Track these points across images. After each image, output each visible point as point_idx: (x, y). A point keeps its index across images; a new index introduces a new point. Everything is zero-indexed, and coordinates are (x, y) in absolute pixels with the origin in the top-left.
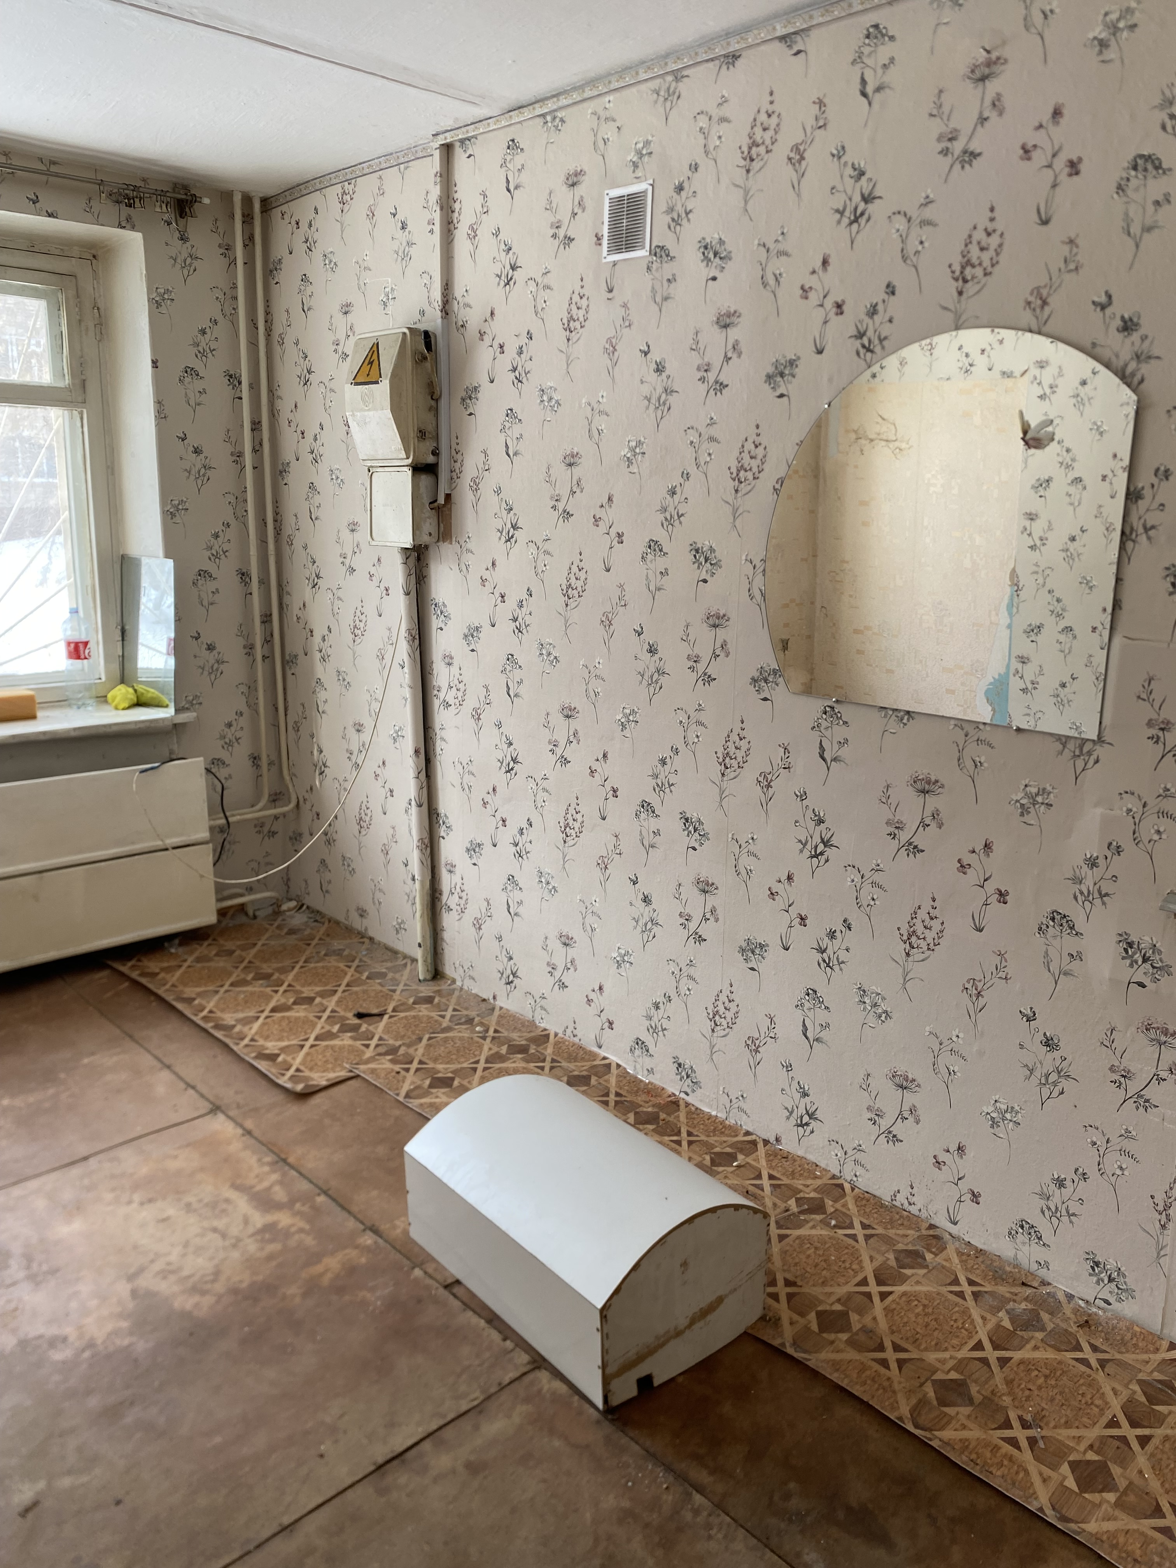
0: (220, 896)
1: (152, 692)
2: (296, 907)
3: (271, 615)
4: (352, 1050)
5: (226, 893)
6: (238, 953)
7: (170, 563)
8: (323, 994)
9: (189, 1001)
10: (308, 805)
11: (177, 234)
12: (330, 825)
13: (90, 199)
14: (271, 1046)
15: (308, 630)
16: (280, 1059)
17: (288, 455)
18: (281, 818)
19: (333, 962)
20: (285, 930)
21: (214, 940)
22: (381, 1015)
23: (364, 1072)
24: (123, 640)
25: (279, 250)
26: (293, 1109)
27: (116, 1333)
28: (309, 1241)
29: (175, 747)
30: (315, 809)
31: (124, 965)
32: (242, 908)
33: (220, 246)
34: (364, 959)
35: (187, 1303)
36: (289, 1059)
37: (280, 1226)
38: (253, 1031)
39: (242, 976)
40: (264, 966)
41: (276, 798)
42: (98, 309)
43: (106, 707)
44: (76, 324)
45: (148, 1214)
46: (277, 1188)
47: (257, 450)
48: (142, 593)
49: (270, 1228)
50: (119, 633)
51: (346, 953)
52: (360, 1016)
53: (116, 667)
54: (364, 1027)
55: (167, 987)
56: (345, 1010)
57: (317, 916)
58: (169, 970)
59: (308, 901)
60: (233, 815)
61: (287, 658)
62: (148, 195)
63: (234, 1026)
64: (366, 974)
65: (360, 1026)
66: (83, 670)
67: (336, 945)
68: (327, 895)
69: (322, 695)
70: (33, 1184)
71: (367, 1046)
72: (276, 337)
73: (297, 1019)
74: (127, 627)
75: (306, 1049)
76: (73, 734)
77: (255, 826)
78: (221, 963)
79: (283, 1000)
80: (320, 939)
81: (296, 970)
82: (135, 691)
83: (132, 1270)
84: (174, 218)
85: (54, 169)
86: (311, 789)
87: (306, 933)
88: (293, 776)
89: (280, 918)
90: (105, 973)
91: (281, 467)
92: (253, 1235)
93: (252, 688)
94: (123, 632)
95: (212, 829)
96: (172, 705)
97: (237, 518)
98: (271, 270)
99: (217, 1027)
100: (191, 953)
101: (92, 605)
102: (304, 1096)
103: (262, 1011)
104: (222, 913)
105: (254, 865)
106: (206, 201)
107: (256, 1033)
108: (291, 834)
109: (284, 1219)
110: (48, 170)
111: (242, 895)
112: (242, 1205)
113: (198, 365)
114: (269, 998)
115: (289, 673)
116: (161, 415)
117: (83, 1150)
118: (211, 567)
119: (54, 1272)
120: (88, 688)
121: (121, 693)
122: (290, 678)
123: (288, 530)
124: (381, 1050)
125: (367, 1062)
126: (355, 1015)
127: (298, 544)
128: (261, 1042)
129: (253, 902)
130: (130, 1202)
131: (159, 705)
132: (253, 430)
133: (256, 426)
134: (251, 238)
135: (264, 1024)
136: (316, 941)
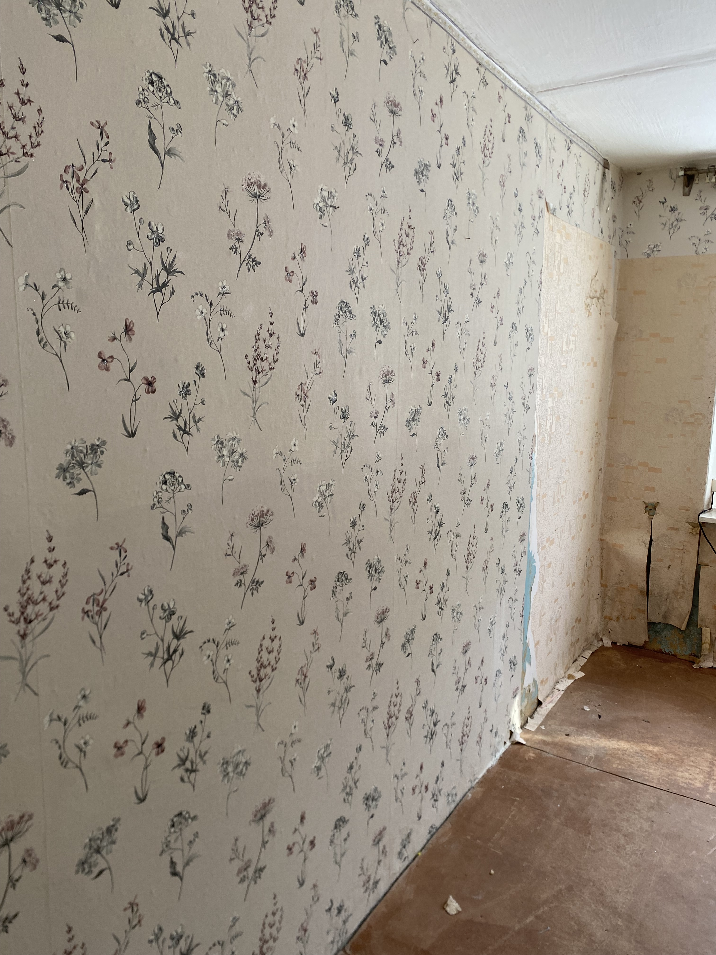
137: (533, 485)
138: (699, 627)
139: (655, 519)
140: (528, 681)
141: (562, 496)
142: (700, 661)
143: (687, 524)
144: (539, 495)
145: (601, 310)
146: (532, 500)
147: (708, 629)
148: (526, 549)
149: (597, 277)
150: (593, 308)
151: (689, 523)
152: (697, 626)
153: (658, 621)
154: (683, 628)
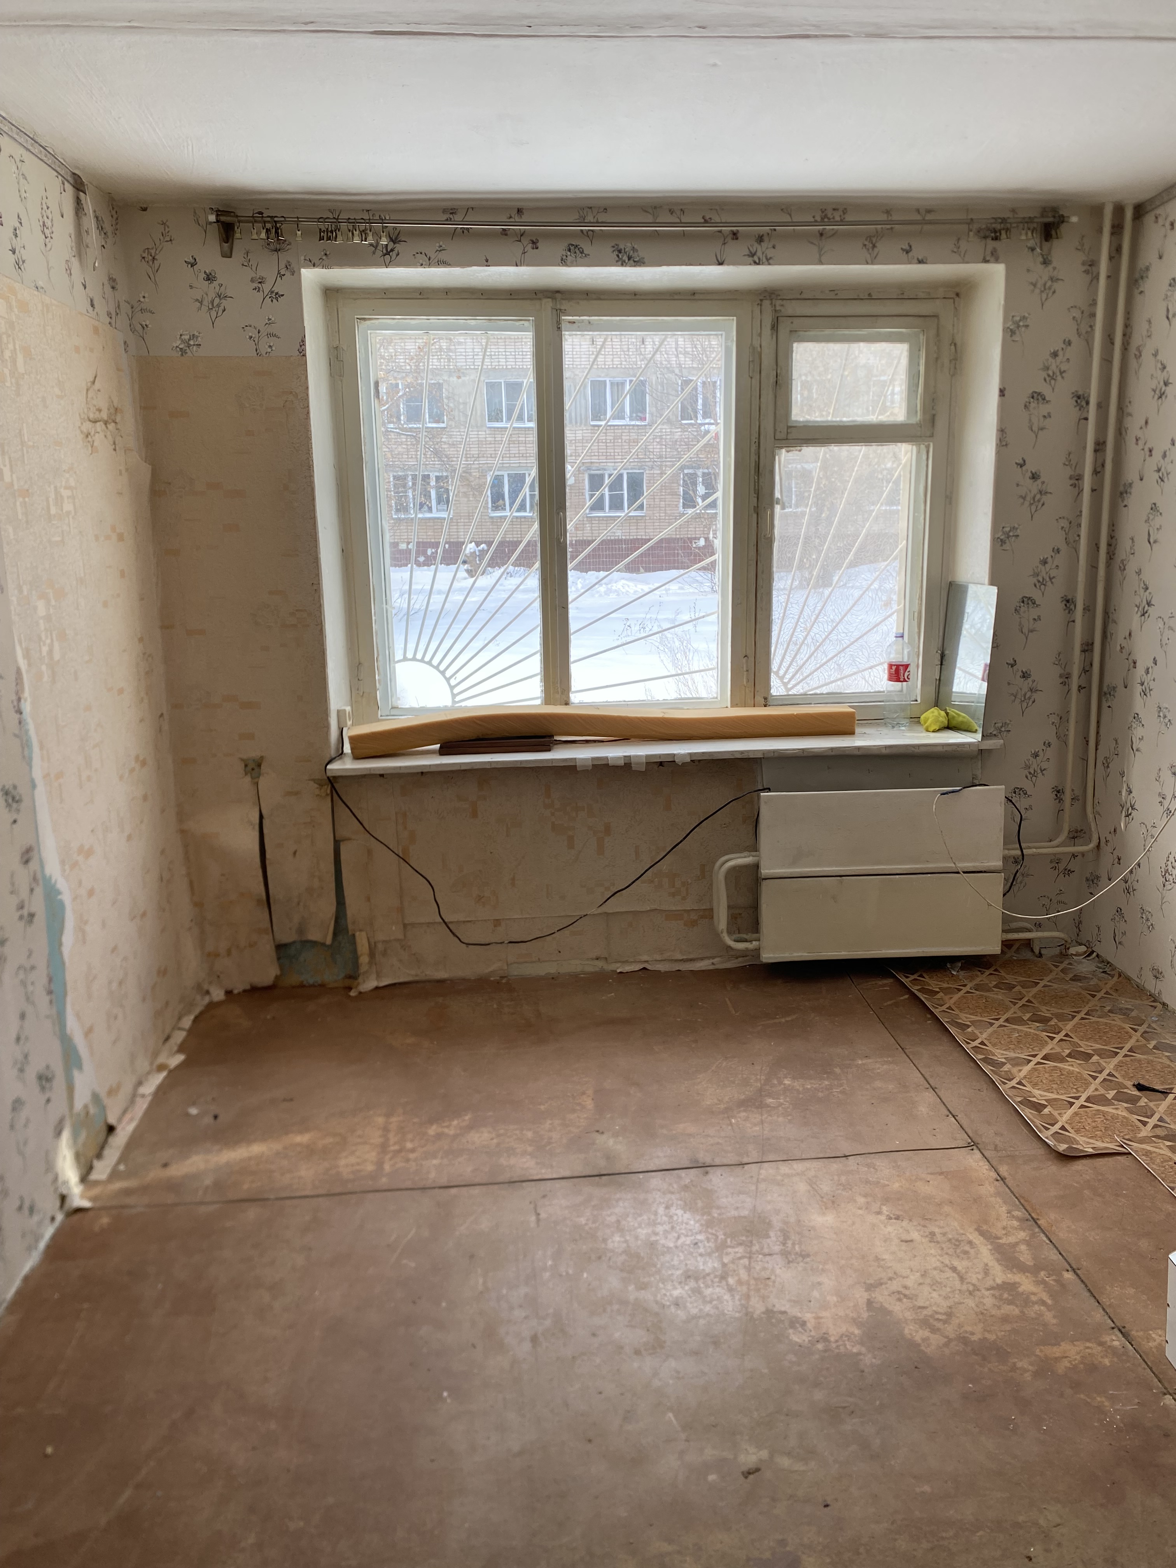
0: (1007, 928)
1: (963, 717)
2: (1085, 952)
3: (1093, 643)
4: (1126, 1122)
5: (1014, 925)
6: (1018, 988)
7: (995, 590)
8: (1101, 1054)
9: (963, 1027)
10: (1109, 849)
11: (1041, 259)
12: (1131, 872)
13: (959, 239)
14: (1039, 1095)
15: (1131, 661)
16: (1046, 1111)
17: (1131, 474)
18: (1080, 856)
19: (1117, 1020)
20: (1071, 975)
21: (996, 970)
22: (1165, 1093)
23: (1136, 1152)
24: (941, 664)
25: (1148, 256)
26: (1053, 1168)
27: (849, 1336)
28: (1049, 1317)
29: (978, 773)
30: (1116, 853)
31: (907, 977)
32: (1028, 943)
33: (1083, 264)
34: (1154, 1025)
35: (919, 1334)
36: (1055, 1113)
37: (1020, 1289)
38: (1022, 1074)
39: (1020, 1014)
40: (1044, 1008)
41: (1076, 835)
42: (955, 345)
43: (920, 728)
44: (934, 362)
45: (892, 1230)
46: (1023, 1247)
47: (1098, 472)
48: (965, 619)
49: (1010, 1287)
50: (938, 657)
51: (1134, 1014)
52: (1140, 1087)
53: (932, 690)
54: (1143, 1102)
55: (944, 1008)
56: (1124, 1077)
57: (1107, 967)
58: (947, 991)
59: (1098, 949)
60: (1030, 848)
61: (1105, 689)
62: (1014, 225)
63: (1004, 1064)
64: (1153, 1043)
65: (1140, 1098)
66: (902, 691)
67: (1124, 1002)
68: (1119, 946)
69: (1138, 732)
70: (798, 1167)
71: (1145, 1124)
72: (1133, 350)
73: (1070, 1073)
74: (947, 652)
75: (1074, 1108)
76: (884, 751)
77: (1051, 862)
78: (999, 995)
79: (1058, 1050)
80: (1107, 993)
81: (1076, 1020)
82: (947, 714)
83: (871, 1281)
84: (1038, 244)
85: (929, 217)
86: (1115, 831)
87: (1092, 983)
88: (1096, 814)
89: (1066, 962)
90: (889, 981)
91: (1122, 489)
92: (992, 1288)
93: (1063, 719)
94: (942, 656)
95: (1005, 858)
96: (980, 730)
97: (1067, 543)
98: (1136, 279)
99: (986, 1060)
100: (972, 978)
101: (916, 630)
102: (1066, 1158)
103: (1034, 1056)
104: (1007, 945)
105: (1046, 901)
106: (1074, 219)
107: (1025, 1077)
108: (1088, 875)
109: (1026, 1284)
110: (924, 219)
111: (1030, 931)
112: (985, 1253)
113: (1046, 390)
114: (1043, 1044)
115: (1105, 705)
116: (1002, 443)
117: (846, 1147)
118: (1036, 594)
119: (804, 1256)
120: (903, 708)
121: (933, 715)
122: (1105, 711)
123: (1122, 553)
124: (1159, 1132)
125: (1142, 1141)
126: (1134, 1085)
127: (1131, 567)
128: (1029, 1088)
129: (1040, 939)
130: (879, 1213)
131: (968, 730)
132: (1096, 451)
133: (1100, 446)
134: (1119, 249)
135: (1034, 1069)
136: (1102, 994)
137: (31, 759)
138: (350, 933)
139: (262, 782)
140: (82, 1098)
141: (96, 770)
142: (358, 984)
143: (312, 783)
144: (48, 775)
145: (114, 443)
146: (34, 786)
147: (364, 934)
148: (39, 876)
149: (97, 385)
150: (98, 439)
151: (314, 780)
152: (348, 932)
153: (290, 940)
154: (329, 941)
